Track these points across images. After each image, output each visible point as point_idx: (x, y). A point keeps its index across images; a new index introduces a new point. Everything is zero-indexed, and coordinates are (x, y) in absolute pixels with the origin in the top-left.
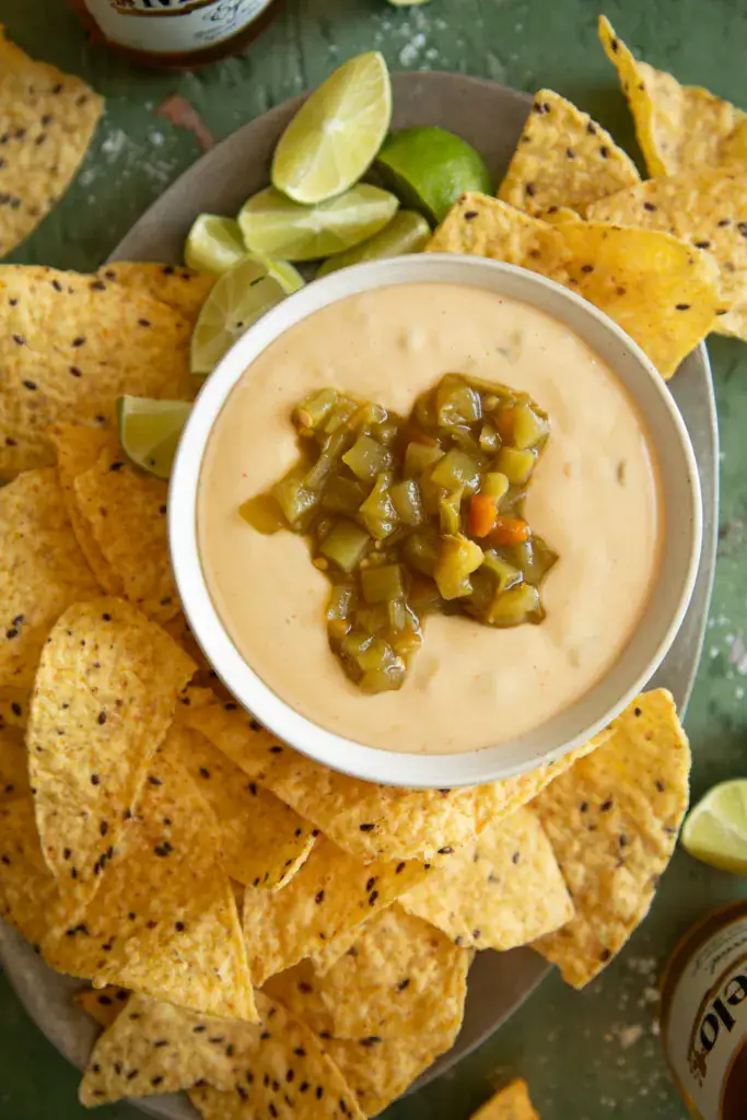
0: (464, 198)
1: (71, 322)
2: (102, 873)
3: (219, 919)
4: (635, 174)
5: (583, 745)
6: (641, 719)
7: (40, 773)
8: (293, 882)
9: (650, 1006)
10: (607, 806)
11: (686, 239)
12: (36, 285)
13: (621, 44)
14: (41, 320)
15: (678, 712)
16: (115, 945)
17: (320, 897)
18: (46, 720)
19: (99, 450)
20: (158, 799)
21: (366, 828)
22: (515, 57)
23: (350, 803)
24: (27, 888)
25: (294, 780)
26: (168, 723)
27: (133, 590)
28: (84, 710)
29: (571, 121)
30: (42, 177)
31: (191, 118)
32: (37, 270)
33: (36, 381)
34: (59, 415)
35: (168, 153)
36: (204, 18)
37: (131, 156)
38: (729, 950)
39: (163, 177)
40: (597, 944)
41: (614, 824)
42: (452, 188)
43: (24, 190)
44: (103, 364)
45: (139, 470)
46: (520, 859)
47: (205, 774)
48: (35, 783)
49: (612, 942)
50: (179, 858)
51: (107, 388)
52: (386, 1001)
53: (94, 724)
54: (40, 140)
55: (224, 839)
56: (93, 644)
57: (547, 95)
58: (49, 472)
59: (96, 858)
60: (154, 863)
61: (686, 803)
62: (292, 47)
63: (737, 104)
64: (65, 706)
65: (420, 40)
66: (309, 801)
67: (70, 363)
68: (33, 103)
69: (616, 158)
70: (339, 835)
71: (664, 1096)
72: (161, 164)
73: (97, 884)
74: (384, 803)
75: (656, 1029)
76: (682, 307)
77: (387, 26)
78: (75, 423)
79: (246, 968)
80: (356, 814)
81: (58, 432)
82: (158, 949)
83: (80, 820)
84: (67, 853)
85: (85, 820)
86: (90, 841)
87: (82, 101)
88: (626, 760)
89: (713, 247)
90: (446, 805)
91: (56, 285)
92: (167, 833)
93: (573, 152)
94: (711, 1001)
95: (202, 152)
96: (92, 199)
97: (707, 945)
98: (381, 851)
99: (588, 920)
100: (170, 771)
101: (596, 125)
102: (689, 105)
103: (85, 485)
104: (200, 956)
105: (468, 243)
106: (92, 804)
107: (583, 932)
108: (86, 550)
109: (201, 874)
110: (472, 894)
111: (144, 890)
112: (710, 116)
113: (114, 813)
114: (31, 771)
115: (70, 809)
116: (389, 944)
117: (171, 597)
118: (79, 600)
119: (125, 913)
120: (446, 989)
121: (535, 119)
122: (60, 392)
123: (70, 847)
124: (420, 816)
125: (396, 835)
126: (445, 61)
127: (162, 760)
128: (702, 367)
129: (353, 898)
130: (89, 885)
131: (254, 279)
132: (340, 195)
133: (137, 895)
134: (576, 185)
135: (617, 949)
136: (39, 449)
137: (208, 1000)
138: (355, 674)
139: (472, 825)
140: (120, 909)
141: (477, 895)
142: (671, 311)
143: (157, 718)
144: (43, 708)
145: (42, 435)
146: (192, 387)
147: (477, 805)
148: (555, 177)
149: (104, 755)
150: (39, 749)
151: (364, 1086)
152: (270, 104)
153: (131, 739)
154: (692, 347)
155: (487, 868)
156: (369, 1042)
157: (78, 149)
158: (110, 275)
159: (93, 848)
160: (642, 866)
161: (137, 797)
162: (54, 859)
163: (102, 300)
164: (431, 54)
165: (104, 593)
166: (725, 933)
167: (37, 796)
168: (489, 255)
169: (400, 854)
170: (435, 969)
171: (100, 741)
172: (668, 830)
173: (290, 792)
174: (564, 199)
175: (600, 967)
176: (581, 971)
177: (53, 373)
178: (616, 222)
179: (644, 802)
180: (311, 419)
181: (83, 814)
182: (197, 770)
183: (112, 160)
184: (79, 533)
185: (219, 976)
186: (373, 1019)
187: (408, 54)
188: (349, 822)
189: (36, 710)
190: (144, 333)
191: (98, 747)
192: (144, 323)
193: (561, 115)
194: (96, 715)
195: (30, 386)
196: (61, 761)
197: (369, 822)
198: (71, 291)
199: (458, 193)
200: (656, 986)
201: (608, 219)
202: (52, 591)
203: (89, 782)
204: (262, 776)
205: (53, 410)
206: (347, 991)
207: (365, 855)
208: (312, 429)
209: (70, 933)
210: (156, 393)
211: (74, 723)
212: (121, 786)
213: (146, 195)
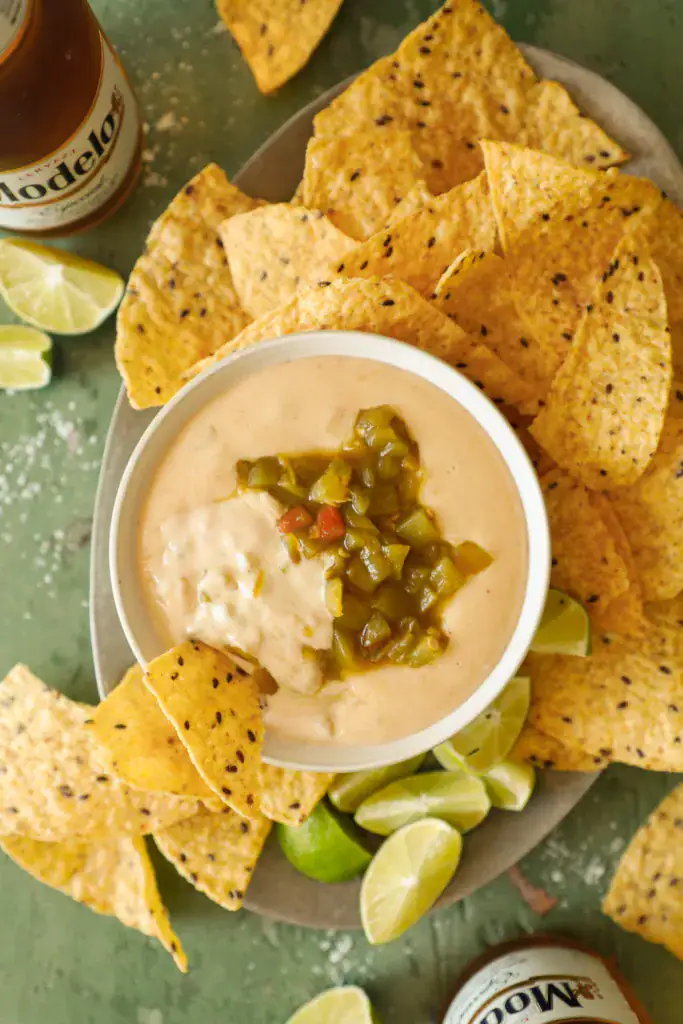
0: (301, 821)
1: (629, 723)
2: (612, 261)
3: (513, 225)
4: (158, 840)
5: (207, 367)
6: (155, 385)
7: (662, 346)
8: (453, 257)
9: (150, 147)
10: (185, 313)
11: (116, 783)
12: (658, 755)
13: (168, 948)
14: (654, 725)
15: (126, 390)
16: (599, 202)
17: (432, 242)
18: (655, 389)
19: (608, 611)
20: (563, 322)
21: (389, 303)
22: (255, 942)
23: (402, 323)
24: (672, 246)
25: (448, 342)
26: (555, 383)
27: (580, 496)
28: (623, 396)
29: (211, 884)
30: (655, 845)
31: (529, 894)
32: (657, 767)
33: (661, 674)
34: (640, 642)
35: (549, 864)
36: (518, 974)
37: (580, 863)
38: (88, 195)
39: (552, 844)
40: (196, 200)
41: (179, 300)
42: (311, 830)
43: (670, 834)
44: (603, 687)
45: (575, 596)
46: (261, 274)
47: (525, 343)
48: (666, 337)
49: (184, 201)
50: (546, 273)
51: (600, 666)
52: (369, 162)
53: (615, 384)
54: (657, 876)
55: (509, 289)
56: (615, 451)
57: (232, 906)
58: (651, 597)
59: (617, 273)
60: (567, 269)
61: (119, 315)
62: (443, 952)
63: (69, 899)
64: (639, 400)
65: (334, 957)
66: (436, 323)
67: (631, 688)
68: (664, 908)
69: (174, 854)
70: (411, 298)
71: (140, 73)
72: (554, 856)
73: (616, 252)
74: (374, 322)
75: (146, 127)
76: (121, 727)
77: (363, 970)
78: (628, 637)
79: (491, 185)
80: (397, 314)
81: (642, 629)
82: (565, 199)
83: (631, 305)
84: (641, 277)
85: (625, 305)
86: (622, 288)
87: (621, 909)
88: (168, 351)
89: (93, 778)
90: (322, 319)
91: (641, 754)
92: (556, 294)
93: (210, 858)
94: (105, 154)
95: (519, 864)
96: (613, 826)
97: (105, 198)
98: (377, 285)
99: (203, 220)
100: (555, 346)
101: (190, 880)
102: (111, 898)
103: (620, 584)
104: (529, 194)
105: (297, 783)
106: (619, 319)
107: (208, 209)
108: (621, 530)
109: (529, 261)
110: (305, 252)
111: (576, 246)
112: (92, 890)
113: (601, 310)
114: (669, 347)
115: (637, 313)
116: (369, 210)
117: (549, 489)
118: (628, 489)
119: (590, 227)
120: (321, 174)
121: (242, 886)
122: (640, 664)
123: (639, 283)
124: (345, 310)
125: (364, 298)
126: (314, 939)
127: (560, 354)
128: (103, 680)
129: (404, 243)
130: (624, 251)
131: (475, 754)
132: (405, 825)
133: (581, 242)
134: (206, 831)
135: (180, 196)
136: (660, 617)
137: (523, 159)
138: (397, 424)
139: (302, 304)
140: (595, 230)
141: (300, 251)
142: (130, 724)
143: (564, 387)
144: (658, 400)
145: (655, 628)
146: (529, 666)
147: (297, 320)
148: (224, 838)
149: (608, 359)
150: (662, 365)
151: (390, 84)
152: (461, 904)
153: (585, 372)
154: (111, 695)
155: (290, 271)
156: (384, 121)
157: (625, 868)
158: (597, 761)
159: (620, 281)
160: (158, 263)
161: (581, 324)
162: (652, 273)
163: (602, 740)
164: (325, 945)
165: (606, 493)
166: (90, 208)
167: (665, 325)
168: (280, 772)
169: (362, 282)
170: (330, 191)
171: (611, 371)
172: (135, 293)
173: (451, 331)
174: (216, 820)
175: (195, 181)
176: (210, 178)
177: (646, 681)
178: (175, 798)
179: (155, 318)
180: (428, 643)
181: (627, 310)
182: (531, 346)
183: (596, 860)
184: (625, 544)
185: (514, 177)
186: (380, 148)
187: (345, 946)
188: (404, 307)
189: (664, 397)
190: (568, 711)
191: (614, 366)
192: (567, 720)
193: (220, 889)
194: (613, 391)
195: (664, 670)
196: (644, 355)
197: (387, 307)
198: (628, 749)
199: (306, 825)
200: (145, 163)
201: (181, 802)
202: (650, 496)
203: (621, 337)
204: (474, 345)
205: (646, 648)
206: (401, 169)
207: (392, 281)
208: (427, 635)
209: (636, 209)
210: (559, 660)
211: (632, 385)
212: (594, 333)
213: (568, 829)
